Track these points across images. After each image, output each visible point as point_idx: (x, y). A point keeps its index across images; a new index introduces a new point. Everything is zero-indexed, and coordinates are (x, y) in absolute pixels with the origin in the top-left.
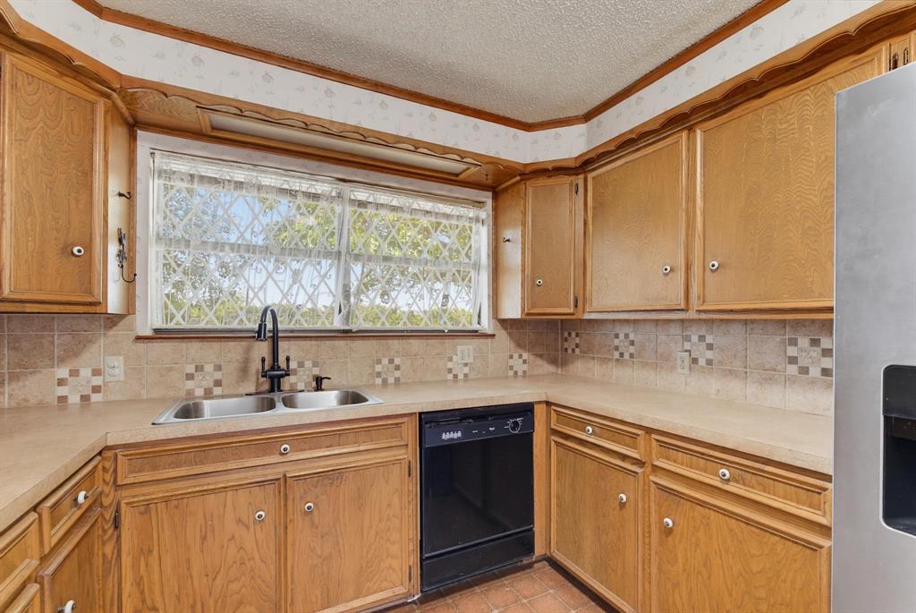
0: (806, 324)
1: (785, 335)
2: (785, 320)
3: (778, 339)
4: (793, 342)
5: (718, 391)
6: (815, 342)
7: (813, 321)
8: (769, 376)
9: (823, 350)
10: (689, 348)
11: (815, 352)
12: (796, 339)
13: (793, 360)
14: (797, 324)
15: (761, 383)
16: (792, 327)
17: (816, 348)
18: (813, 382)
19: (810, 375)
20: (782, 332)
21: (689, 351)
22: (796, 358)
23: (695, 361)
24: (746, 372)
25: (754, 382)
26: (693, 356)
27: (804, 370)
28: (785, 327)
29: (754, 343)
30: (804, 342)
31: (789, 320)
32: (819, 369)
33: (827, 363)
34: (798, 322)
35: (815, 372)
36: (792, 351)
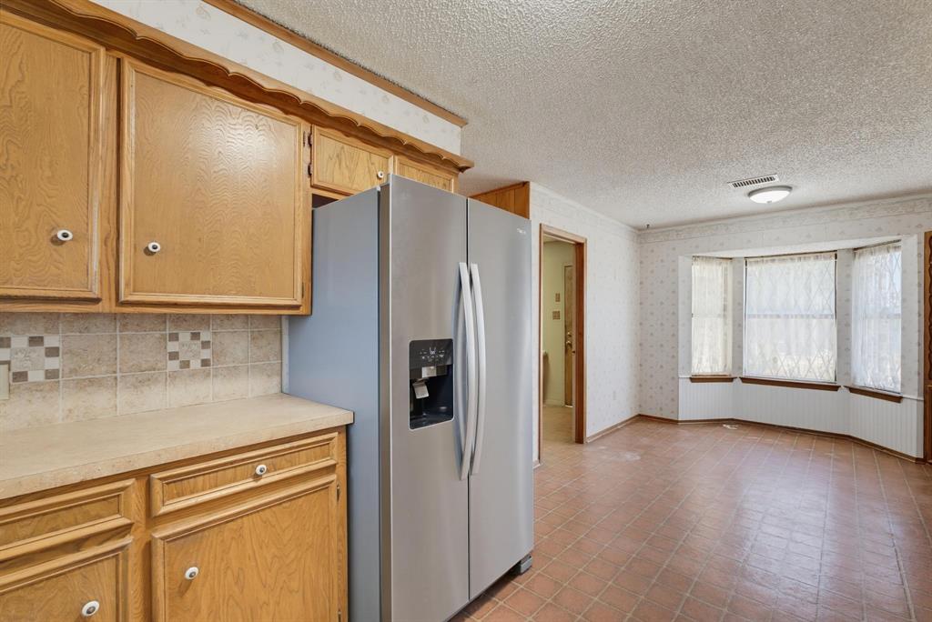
0: (187, 318)
1: (165, 330)
2: (165, 314)
3: (157, 334)
4: (174, 337)
5: (70, 411)
6: (195, 336)
7: (194, 316)
8: (144, 377)
9: (203, 343)
10: (7, 359)
11: (197, 345)
12: (177, 334)
13: (174, 356)
14: (179, 320)
15: (136, 387)
16: (173, 321)
17: (195, 342)
18: (193, 375)
19: (191, 368)
20: (162, 328)
21: (8, 363)
22: (177, 353)
23: (20, 376)
24: (116, 378)
25: (128, 388)
26: (14, 369)
27: (186, 364)
28: (165, 322)
29: (127, 342)
30: (185, 336)
31: (170, 314)
32: (199, 361)
33: (206, 354)
34: (179, 317)
35: (195, 364)
36: (172, 347)
